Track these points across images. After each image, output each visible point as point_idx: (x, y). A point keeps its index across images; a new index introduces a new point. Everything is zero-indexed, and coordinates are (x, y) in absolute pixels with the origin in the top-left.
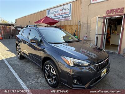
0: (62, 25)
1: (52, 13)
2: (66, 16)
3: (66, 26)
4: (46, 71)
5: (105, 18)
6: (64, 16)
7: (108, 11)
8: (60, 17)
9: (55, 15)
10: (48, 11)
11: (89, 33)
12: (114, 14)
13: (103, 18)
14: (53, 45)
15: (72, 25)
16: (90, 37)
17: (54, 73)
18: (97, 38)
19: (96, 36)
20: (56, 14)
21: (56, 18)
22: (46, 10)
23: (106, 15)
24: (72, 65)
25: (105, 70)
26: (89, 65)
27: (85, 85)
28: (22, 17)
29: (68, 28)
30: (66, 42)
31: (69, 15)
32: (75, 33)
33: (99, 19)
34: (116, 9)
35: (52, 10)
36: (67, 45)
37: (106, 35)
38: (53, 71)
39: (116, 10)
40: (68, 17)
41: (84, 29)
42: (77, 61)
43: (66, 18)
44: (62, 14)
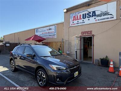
0: (49, 41)
1: (40, 32)
2: (52, 34)
3: (52, 42)
4: (38, 76)
5: (80, 37)
6: (50, 34)
7: (82, 32)
8: (47, 35)
9: (42, 33)
10: (37, 30)
11: (71, 48)
12: (86, 34)
13: (79, 37)
14: (43, 58)
15: (57, 42)
16: (71, 51)
17: (44, 77)
18: (76, 52)
19: (75, 50)
20: (44, 32)
21: (44, 36)
22: (35, 29)
23: (81, 35)
24: (55, 69)
25: (77, 73)
26: (66, 69)
27: (64, 82)
28: (11, 34)
29: (54, 44)
30: (52, 55)
31: (55, 34)
32: (60, 48)
33: (77, 38)
34: (87, 31)
35: (40, 29)
36: (53, 58)
37: (83, 50)
38: (44, 76)
40: (53, 35)
41: (66, 45)
42: (59, 66)
44: (49, 32)
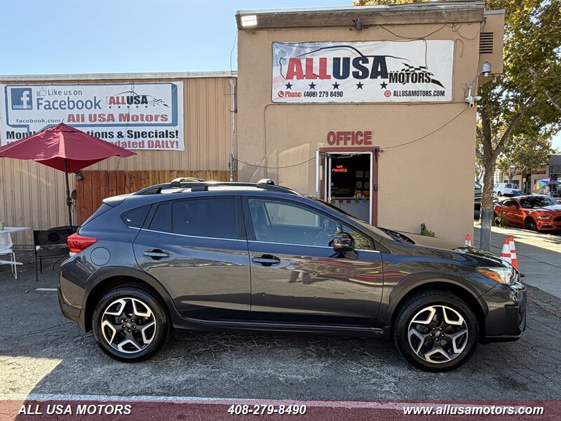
5: (323, 152)
6: (139, 129)
8: (114, 130)
12: (349, 144)
17: (460, 322)
20: (85, 112)
23: (328, 146)
34: (353, 132)
39: (354, 136)
40: (163, 134)
43: (154, 139)
44: (125, 117)
